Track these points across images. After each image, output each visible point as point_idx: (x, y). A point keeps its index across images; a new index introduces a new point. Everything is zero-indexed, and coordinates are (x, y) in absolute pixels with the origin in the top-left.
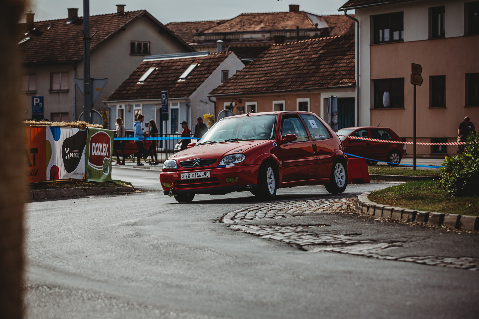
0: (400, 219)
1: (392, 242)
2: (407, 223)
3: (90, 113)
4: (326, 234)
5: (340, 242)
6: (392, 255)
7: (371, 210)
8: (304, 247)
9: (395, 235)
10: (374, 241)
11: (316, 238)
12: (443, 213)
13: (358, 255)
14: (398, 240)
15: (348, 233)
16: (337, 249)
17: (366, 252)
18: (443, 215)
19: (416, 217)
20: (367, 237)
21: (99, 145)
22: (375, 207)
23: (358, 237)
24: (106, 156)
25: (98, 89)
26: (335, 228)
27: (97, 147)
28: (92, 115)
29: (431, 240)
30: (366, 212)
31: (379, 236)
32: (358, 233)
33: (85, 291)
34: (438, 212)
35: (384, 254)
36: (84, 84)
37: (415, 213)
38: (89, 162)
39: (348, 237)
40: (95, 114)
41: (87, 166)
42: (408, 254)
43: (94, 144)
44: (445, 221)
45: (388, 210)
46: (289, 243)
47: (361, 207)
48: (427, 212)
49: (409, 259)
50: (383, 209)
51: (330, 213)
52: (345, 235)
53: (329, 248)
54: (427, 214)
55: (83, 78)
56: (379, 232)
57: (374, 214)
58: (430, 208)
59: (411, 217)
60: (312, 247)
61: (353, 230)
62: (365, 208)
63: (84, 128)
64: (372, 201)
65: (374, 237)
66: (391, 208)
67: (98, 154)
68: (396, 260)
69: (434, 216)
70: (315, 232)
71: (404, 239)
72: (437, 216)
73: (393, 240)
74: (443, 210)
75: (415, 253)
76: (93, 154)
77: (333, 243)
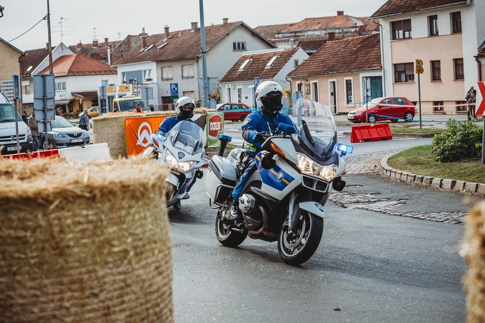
0: (406, 180)
1: (400, 199)
2: (411, 183)
3: (208, 101)
4: (359, 193)
5: (367, 200)
6: (399, 212)
7: (389, 173)
8: (345, 205)
9: (402, 194)
10: (389, 199)
11: (353, 197)
12: (432, 177)
13: (377, 211)
14: (403, 198)
15: (373, 193)
16: (364, 206)
17: (382, 209)
18: (432, 179)
19: (415, 179)
20: (385, 196)
21: (215, 123)
22: (391, 171)
23: (379, 196)
24: (220, 130)
25: (213, 85)
26: (365, 189)
27: (214, 125)
28: (209, 101)
29: (423, 198)
30: (385, 174)
31: (392, 195)
32: (379, 192)
34: (429, 176)
35: (393, 210)
36: (203, 82)
37: (415, 177)
38: (209, 135)
39: (373, 196)
40: (211, 101)
41: (208, 138)
42: (409, 210)
43: (211, 123)
44: (433, 183)
45: (399, 173)
46: (335, 202)
47: (382, 170)
48: (422, 176)
49: (408, 215)
50: (395, 173)
51: (363, 174)
52: (371, 194)
53: (360, 206)
54: (422, 178)
55: (202, 78)
56: (392, 192)
57: (390, 175)
58: (424, 173)
59: (413, 179)
60: (350, 204)
61: (376, 190)
62: (385, 171)
63: (205, 113)
64: (390, 165)
65: (389, 196)
66: (400, 172)
67: (214, 129)
68: (401, 215)
69: (427, 179)
70: (352, 192)
71: (407, 197)
72: (428, 179)
73: (400, 198)
74: (432, 175)
75: (413, 210)
76: (211, 130)
77: (363, 201)
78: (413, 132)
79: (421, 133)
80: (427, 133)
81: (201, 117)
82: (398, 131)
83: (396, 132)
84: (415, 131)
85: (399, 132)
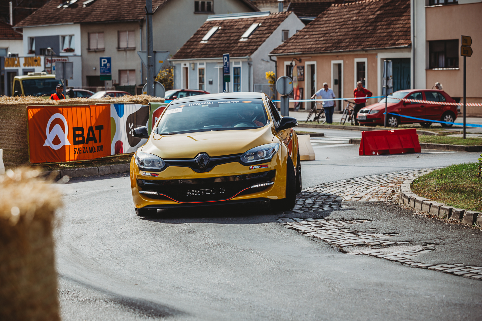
0: (437, 215)
1: (426, 244)
2: (444, 220)
3: (153, 85)
4: (366, 232)
5: (378, 243)
6: (424, 262)
7: (412, 203)
8: (344, 248)
9: (431, 236)
10: (410, 243)
11: (357, 238)
12: (477, 212)
13: (392, 261)
14: (432, 242)
15: (387, 232)
16: (373, 252)
17: (400, 257)
18: (477, 214)
19: (451, 214)
20: (404, 237)
22: (415, 200)
23: (395, 238)
25: (160, 62)
26: (375, 225)
28: (155, 86)
29: (462, 243)
30: (407, 204)
31: (415, 236)
32: (396, 231)
33: (137, 307)
34: (472, 210)
35: (416, 260)
36: (147, 57)
37: (451, 210)
39: (386, 237)
40: (157, 86)
42: (439, 261)
43: (156, 118)
44: (478, 220)
45: (427, 204)
46: (330, 244)
47: (403, 197)
48: (462, 210)
49: (438, 267)
50: (422, 203)
51: (374, 202)
52: (384, 234)
53: (367, 251)
54: (462, 213)
55: (146, 51)
56: (416, 231)
57: (414, 207)
58: (465, 206)
59: (447, 213)
60: (351, 248)
61: (392, 227)
62: (406, 200)
63: (147, 103)
64: (414, 192)
65: (410, 238)
66: (429, 202)
68: (427, 268)
69: (469, 215)
70: (356, 229)
71: (438, 241)
72: (471, 215)
73: (428, 241)
74: (477, 209)
75: (446, 261)
77: (371, 244)
78: (452, 142)
79: (465, 144)
80: (473, 144)
81: (142, 109)
82: (431, 140)
83: (428, 142)
84: (455, 141)
85: (431, 142)
